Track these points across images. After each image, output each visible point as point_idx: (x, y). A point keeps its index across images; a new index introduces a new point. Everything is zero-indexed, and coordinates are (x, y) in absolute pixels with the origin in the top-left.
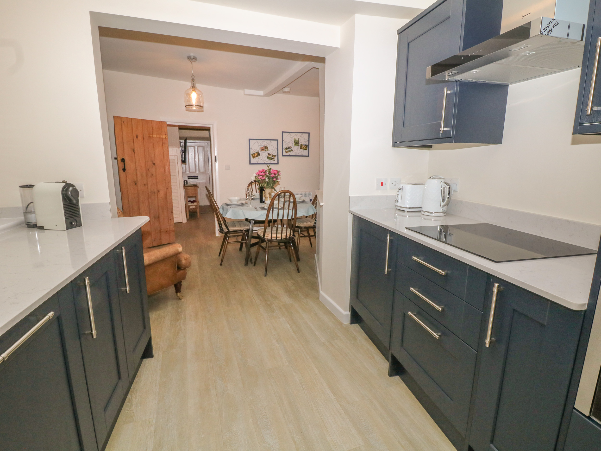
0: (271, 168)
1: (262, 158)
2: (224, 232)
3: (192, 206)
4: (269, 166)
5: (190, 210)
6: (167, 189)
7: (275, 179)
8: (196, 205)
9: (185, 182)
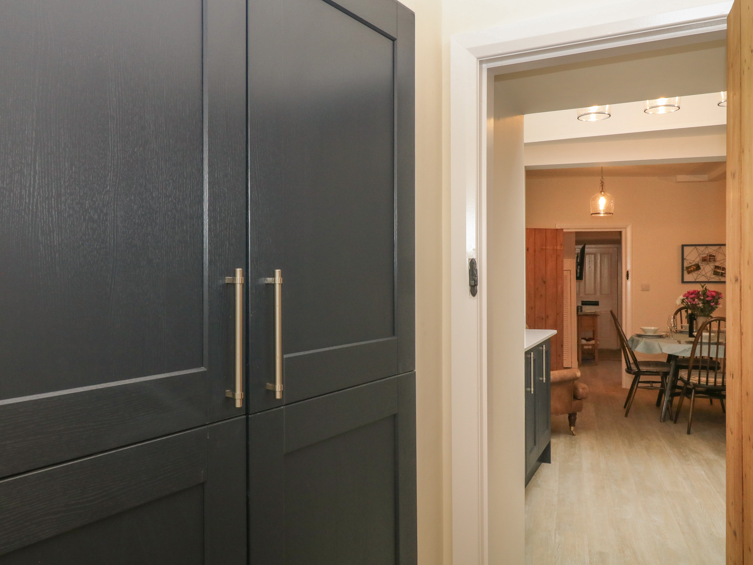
0: (707, 288)
1: (703, 273)
2: (632, 372)
3: (588, 345)
4: (704, 286)
5: (583, 352)
6: (558, 314)
7: (712, 304)
8: (594, 345)
9: (579, 309)
